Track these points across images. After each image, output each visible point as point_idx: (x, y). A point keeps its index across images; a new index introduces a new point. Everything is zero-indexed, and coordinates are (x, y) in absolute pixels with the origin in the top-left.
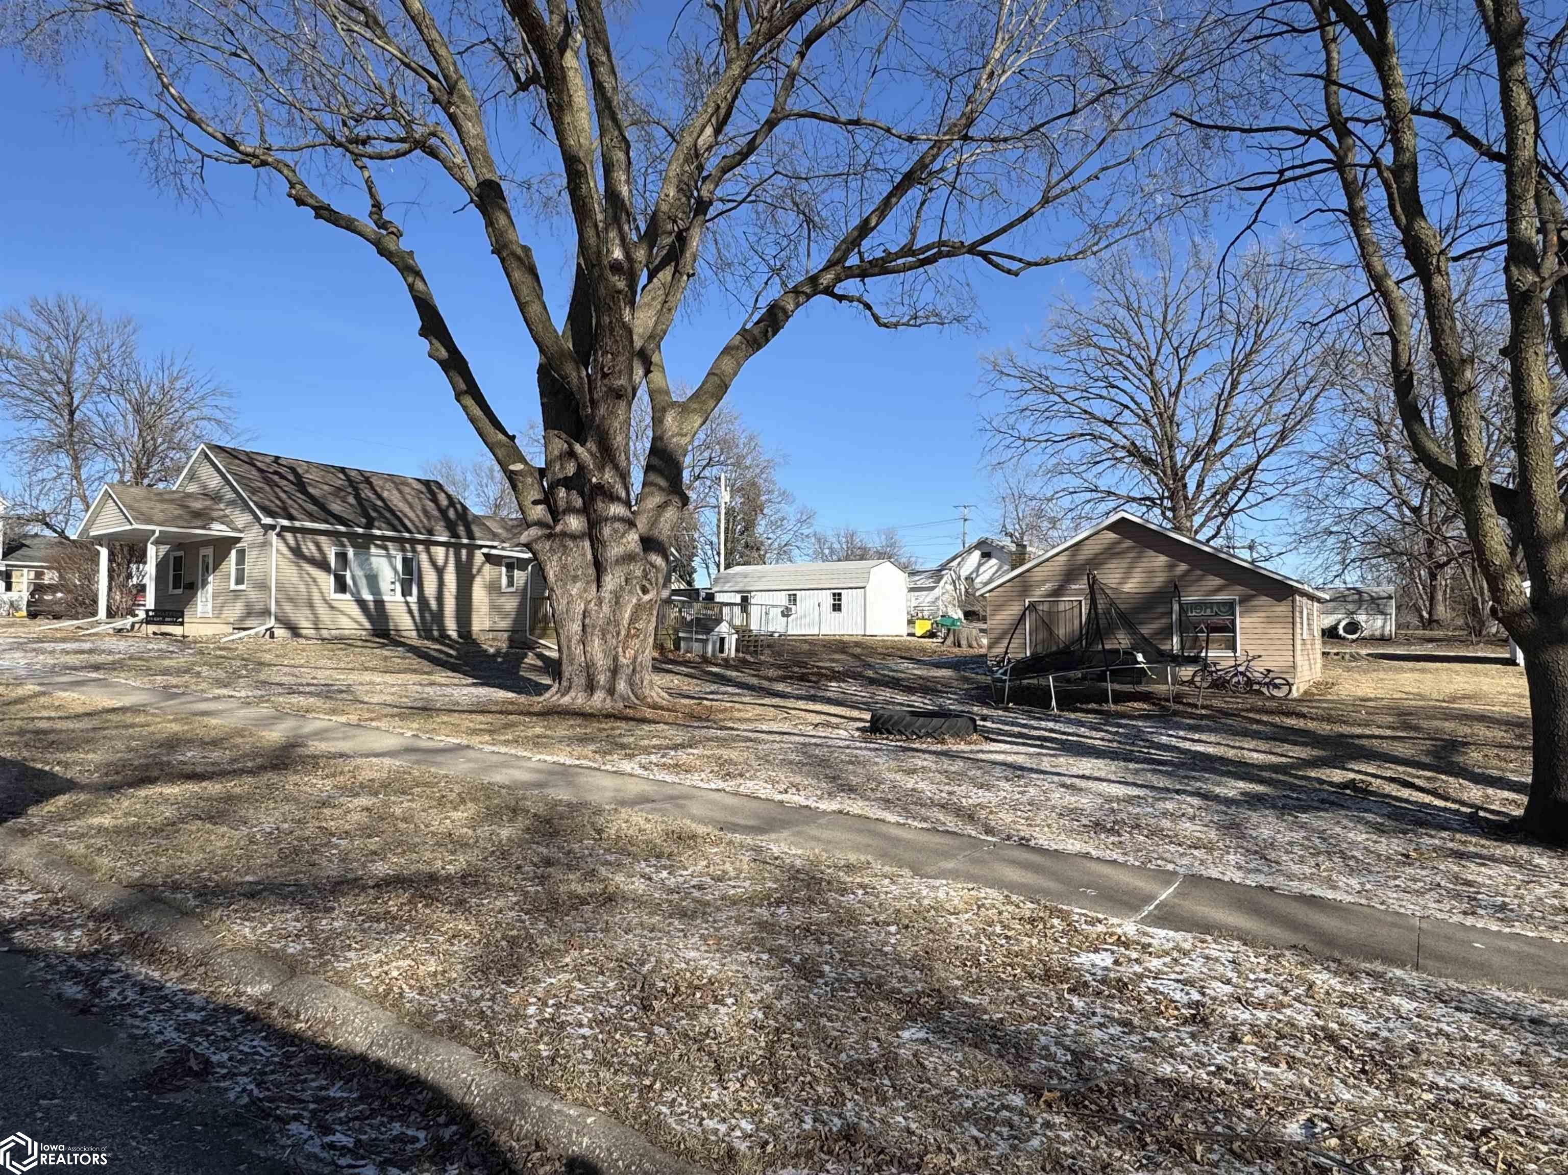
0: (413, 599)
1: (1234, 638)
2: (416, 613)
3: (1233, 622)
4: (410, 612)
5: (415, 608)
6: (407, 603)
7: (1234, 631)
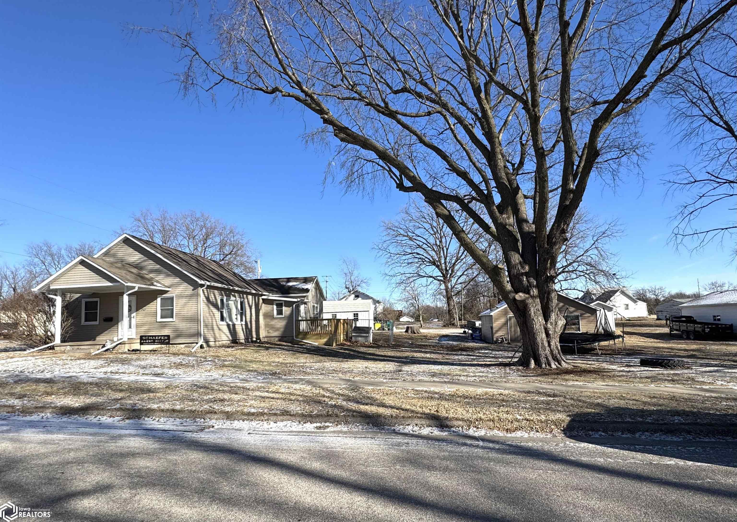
0: (243, 323)
1: (579, 327)
2: (244, 329)
3: (579, 322)
4: (243, 330)
5: (244, 326)
6: (242, 325)
7: (579, 325)
